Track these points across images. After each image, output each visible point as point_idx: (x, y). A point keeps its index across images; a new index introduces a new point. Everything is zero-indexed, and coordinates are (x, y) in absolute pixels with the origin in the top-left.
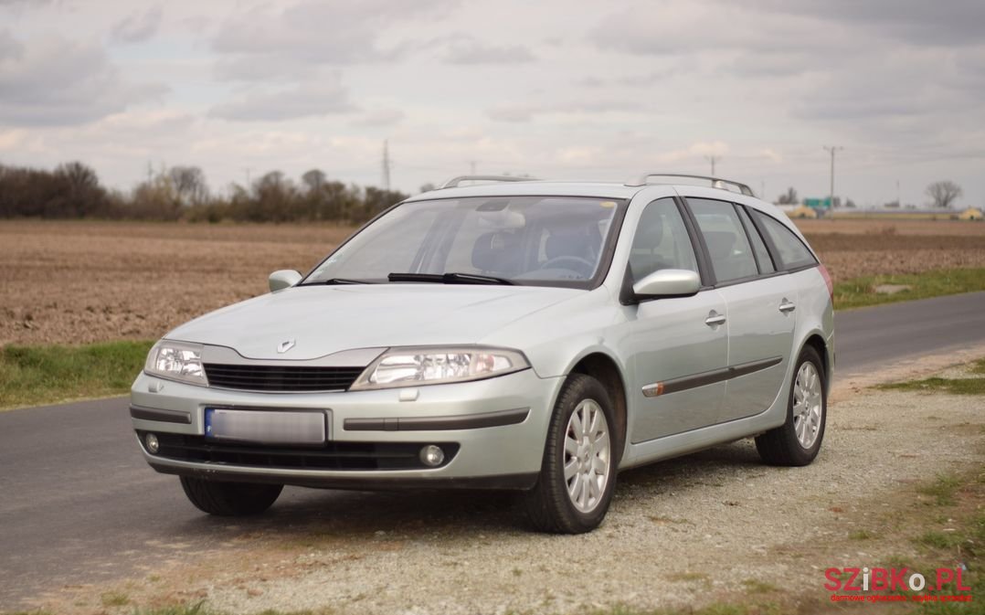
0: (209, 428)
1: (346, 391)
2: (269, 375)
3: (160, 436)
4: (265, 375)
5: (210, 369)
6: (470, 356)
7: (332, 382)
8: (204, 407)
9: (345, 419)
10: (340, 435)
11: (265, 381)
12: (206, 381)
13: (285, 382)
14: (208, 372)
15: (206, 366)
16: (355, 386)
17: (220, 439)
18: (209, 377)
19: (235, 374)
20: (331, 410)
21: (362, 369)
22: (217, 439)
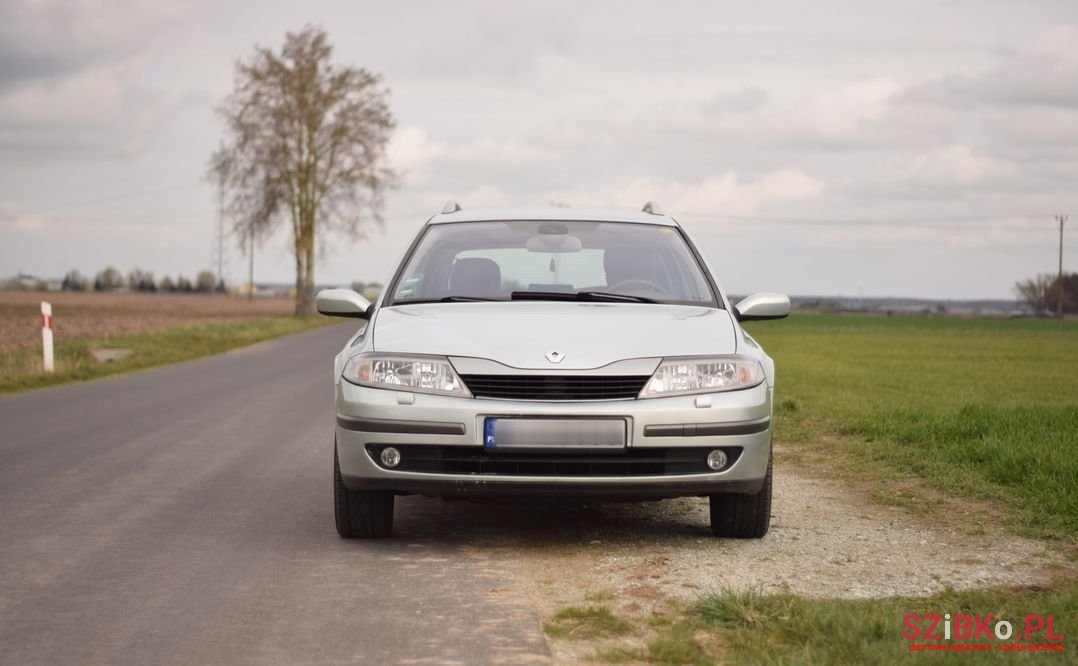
0: (489, 438)
1: (636, 399)
2: (549, 384)
3: (403, 448)
4: (543, 385)
5: (467, 380)
6: (735, 366)
7: (618, 390)
8: (483, 418)
9: (646, 426)
10: (641, 441)
11: (543, 391)
12: (466, 392)
13: (567, 391)
14: (467, 383)
15: (463, 377)
16: (643, 394)
17: (504, 449)
18: (470, 388)
19: (505, 384)
20: (631, 417)
21: (647, 378)
22: (499, 449)
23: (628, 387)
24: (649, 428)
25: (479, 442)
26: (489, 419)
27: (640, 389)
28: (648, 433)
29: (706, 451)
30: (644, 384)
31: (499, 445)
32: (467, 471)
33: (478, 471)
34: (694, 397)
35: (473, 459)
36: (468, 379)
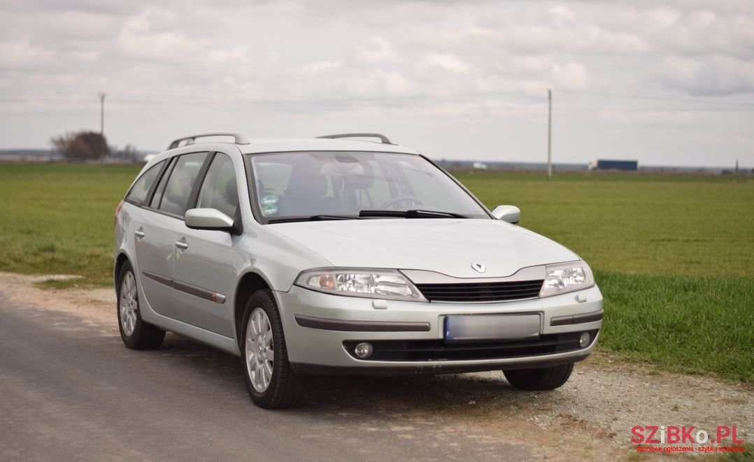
0: (448, 333)
1: (539, 298)
3: (373, 343)
8: (442, 318)
9: (551, 318)
10: (547, 330)
11: (479, 295)
12: (422, 297)
13: (492, 294)
14: (421, 290)
15: (418, 286)
16: (542, 293)
17: (460, 341)
18: (425, 295)
19: (450, 290)
20: (543, 312)
21: (542, 282)
22: (455, 340)
23: (530, 289)
24: (553, 320)
25: (441, 336)
26: (446, 318)
27: (539, 290)
28: (554, 323)
29: (578, 335)
30: (541, 286)
31: (455, 338)
32: (426, 359)
33: (434, 359)
34: (575, 294)
35: (431, 349)
36: (422, 287)
